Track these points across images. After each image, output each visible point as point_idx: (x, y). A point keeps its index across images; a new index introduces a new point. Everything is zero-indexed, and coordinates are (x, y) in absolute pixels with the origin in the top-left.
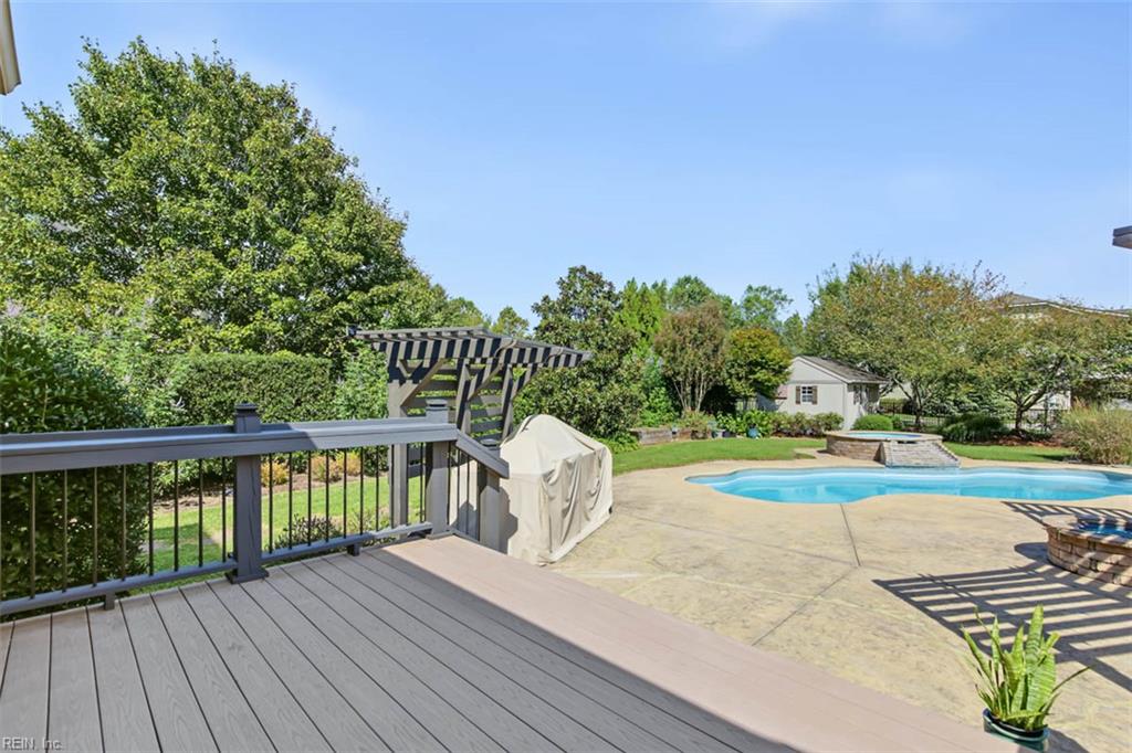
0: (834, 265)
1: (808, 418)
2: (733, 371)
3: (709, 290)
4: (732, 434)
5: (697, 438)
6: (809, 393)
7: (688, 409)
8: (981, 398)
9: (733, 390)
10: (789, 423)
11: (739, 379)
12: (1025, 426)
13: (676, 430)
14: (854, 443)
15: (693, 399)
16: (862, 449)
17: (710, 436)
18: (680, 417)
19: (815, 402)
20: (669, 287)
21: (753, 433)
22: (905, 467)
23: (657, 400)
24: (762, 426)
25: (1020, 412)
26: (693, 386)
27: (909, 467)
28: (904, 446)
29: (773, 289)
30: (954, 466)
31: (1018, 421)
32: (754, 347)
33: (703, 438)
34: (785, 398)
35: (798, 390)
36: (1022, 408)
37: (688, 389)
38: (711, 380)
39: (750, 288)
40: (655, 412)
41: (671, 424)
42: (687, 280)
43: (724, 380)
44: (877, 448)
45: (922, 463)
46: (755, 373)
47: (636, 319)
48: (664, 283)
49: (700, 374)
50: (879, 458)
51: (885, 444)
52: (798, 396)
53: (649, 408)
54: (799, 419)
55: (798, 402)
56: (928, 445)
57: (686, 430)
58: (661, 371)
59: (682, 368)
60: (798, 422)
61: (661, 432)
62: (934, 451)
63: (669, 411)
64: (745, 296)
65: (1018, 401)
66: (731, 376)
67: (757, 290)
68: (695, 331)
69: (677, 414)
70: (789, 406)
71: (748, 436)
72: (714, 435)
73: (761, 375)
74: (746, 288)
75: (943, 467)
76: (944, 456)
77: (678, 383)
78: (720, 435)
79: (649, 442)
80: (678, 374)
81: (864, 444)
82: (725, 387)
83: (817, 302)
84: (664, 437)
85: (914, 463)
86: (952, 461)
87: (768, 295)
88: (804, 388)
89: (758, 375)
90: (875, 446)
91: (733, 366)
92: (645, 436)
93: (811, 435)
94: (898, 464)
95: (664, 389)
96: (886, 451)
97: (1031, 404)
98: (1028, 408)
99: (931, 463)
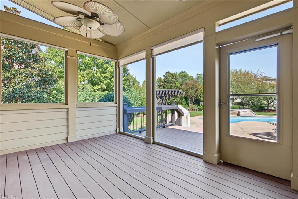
3: (188, 75)
4: (201, 110)
5: (193, 111)
7: (190, 104)
8: (258, 102)
12: (270, 108)
14: (232, 111)
15: (191, 102)
16: (234, 113)
18: (188, 106)
20: (178, 74)
22: (245, 116)
23: (183, 102)
25: (268, 105)
26: (191, 99)
28: (244, 112)
30: (256, 116)
31: (268, 107)
36: (269, 104)
38: (196, 97)
39: (198, 74)
42: (182, 72)
45: (249, 116)
48: (177, 73)
49: (193, 96)
50: (238, 114)
51: (240, 112)
56: (249, 112)
57: (191, 109)
62: (251, 113)
63: (186, 105)
64: (197, 76)
65: (268, 102)
66: (200, 96)
67: (200, 74)
72: (197, 110)
74: (197, 74)
75: (253, 116)
76: (253, 114)
77: (188, 98)
78: (198, 110)
80: (188, 96)
81: (235, 112)
82: (199, 99)
85: (247, 116)
86: (255, 115)
90: (237, 112)
91: (201, 94)
94: (243, 116)
95: (185, 99)
96: (240, 113)
97: (271, 103)
98: (270, 104)
99: (250, 116)
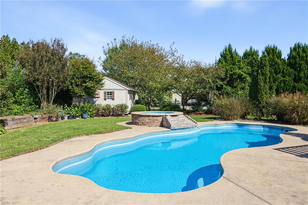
0: (115, 39)
1: (112, 107)
2: (73, 81)
4: (74, 117)
5: (53, 121)
6: (110, 95)
7: (44, 104)
9: (73, 92)
10: (103, 109)
11: (77, 86)
13: (37, 116)
14: (149, 118)
15: (48, 97)
16: (154, 121)
17: (60, 119)
18: (39, 108)
19: (113, 99)
21: (85, 116)
22: (179, 129)
23: (22, 97)
24: (90, 112)
26: (48, 89)
27: (180, 129)
28: (175, 118)
29: (81, 54)
30: (196, 126)
31: (183, 106)
32: (86, 68)
33: (56, 121)
34: (99, 97)
35: (105, 93)
36: (185, 101)
37: (45, 92)
38: (60, 86)
40: (21, 105)
41: (33, 113)
43: (68, 87)
44: (161, 120)
45: (185, 126)
46: (85, 83)
47: (9, 57)
49: (53, 81)
50: (165, 125)
52: (105, 96)
53: (15, 102)
54: (108, 107)
55: (105, 99)
56: (183, 117)
57: (44, 116)
58: (25, 77)
59: (40, 77)
60: (108, 109)
61: (25, 118)
63: (31, 105)
66: (72, 84)
68: (49, 55)
69: (37, 106)
70: (101, 101)
71: (82, 118)
72: (63, 118)
73: (89, 84)
75: (192, 127)
76: (191, 122)
77: (38, 86)
78: (66, 118)
79: (16, 126)
80: (38, 80)
81: (155, 118)
82: (68, 90)
83: (107, 55)
84: (28, 122)
85: (182, 126)
86: (194, 124)
87: (79, 57)
88: (108, 92)
89: (87, 84)
90: (160, 119)
91: (73, 78)
92: (10, 123)
93: (113, 115)
94: (176, 128)
95: (27, 90)
